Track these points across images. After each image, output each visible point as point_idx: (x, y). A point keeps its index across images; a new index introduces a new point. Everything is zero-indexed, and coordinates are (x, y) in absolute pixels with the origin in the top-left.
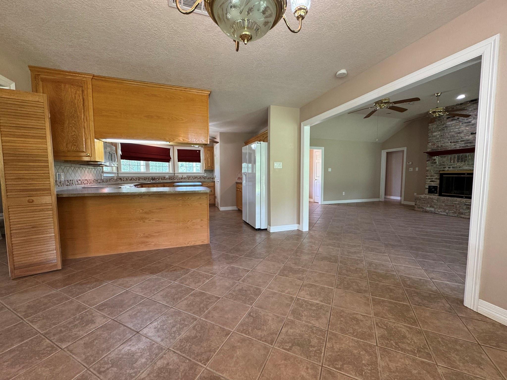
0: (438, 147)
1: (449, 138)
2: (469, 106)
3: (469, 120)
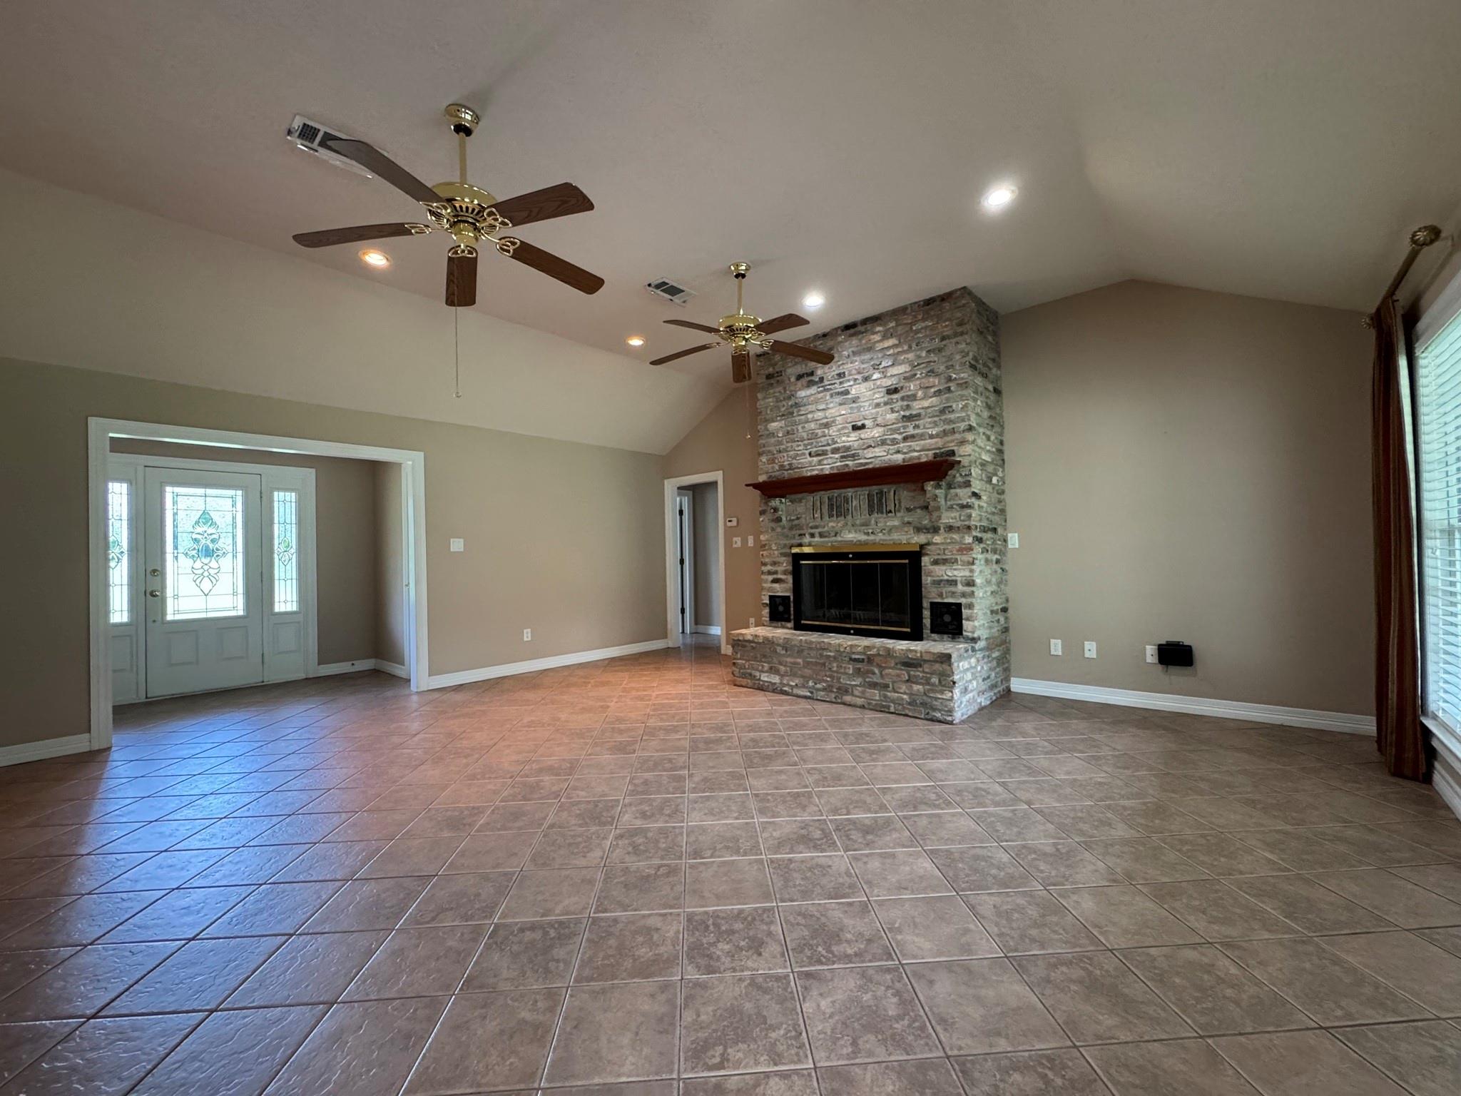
0: (782, 467)
1: (806, 442)
2: (841, 342)
3: (845, 385)
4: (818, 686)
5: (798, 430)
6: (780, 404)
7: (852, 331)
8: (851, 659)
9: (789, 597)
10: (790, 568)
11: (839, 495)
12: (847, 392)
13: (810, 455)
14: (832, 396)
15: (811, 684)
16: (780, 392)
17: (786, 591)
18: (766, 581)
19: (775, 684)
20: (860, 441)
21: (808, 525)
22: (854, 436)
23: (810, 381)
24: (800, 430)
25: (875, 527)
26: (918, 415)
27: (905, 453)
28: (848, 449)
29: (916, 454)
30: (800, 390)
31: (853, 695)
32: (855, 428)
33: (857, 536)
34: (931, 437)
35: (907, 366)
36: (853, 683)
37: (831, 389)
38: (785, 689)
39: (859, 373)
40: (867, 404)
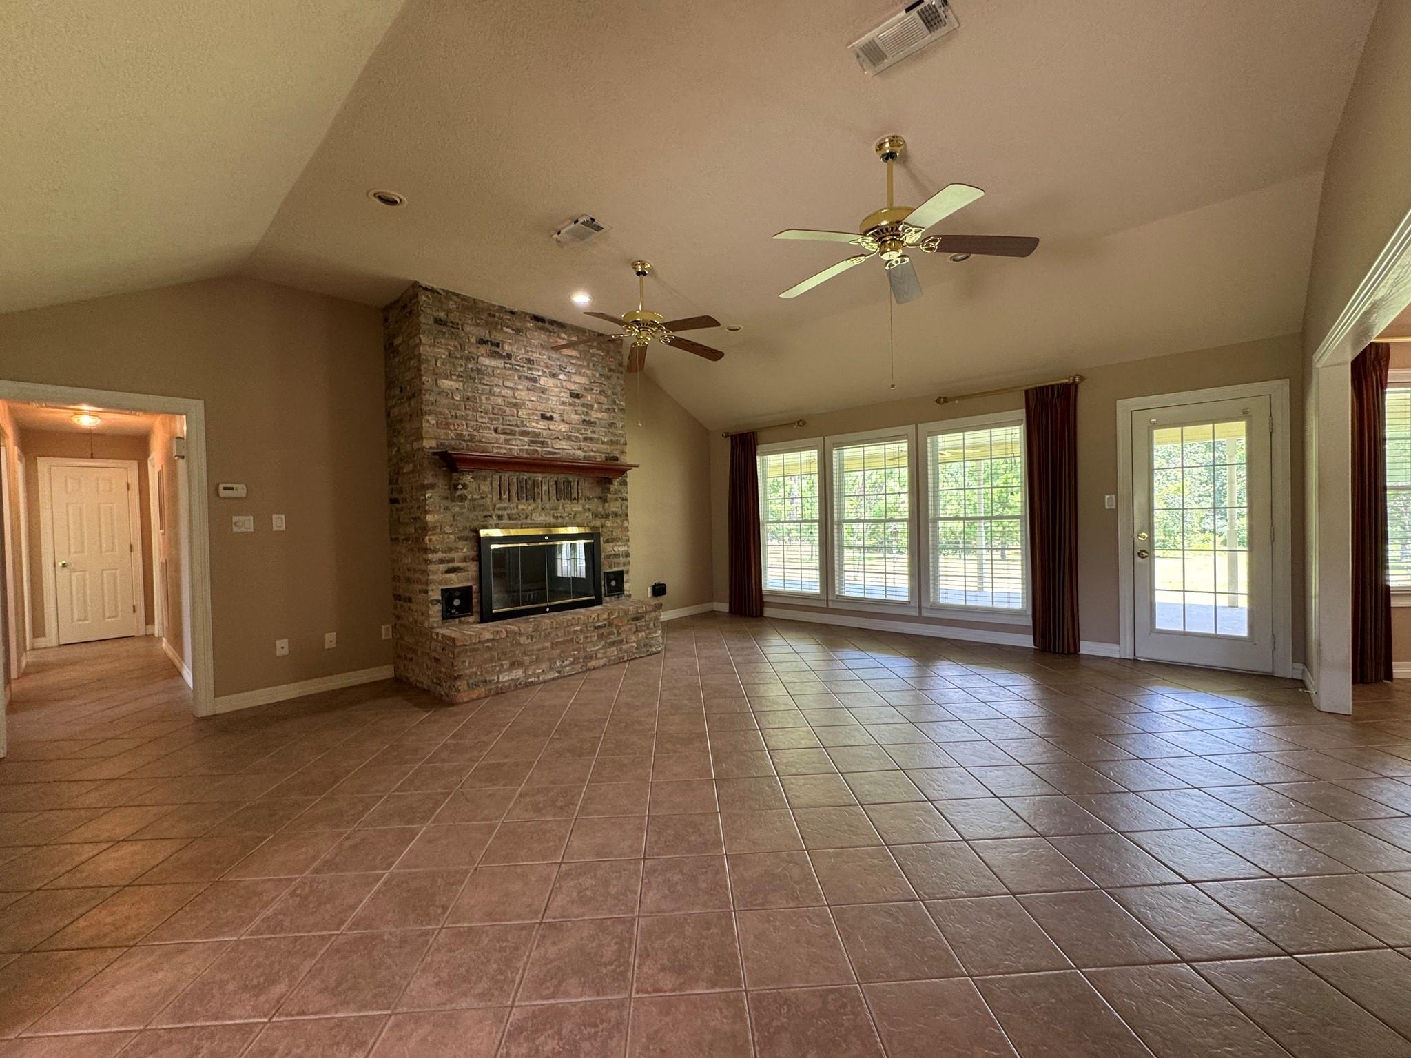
0: (460, 436)
2: (529, 329)
3: (534, 373)
5: (481, 400)
6: (457, 362)
7: (540, 324)
9: (471, 587)
10: (471, 553)
11: (529, 478)
12: (535, 381)
13: (496, 430)
16: (455, 347)
17: (468, 580)
18: (435, 573)
19: (518, 679)
20: (548, 431)
21: (495, 505)
22: (542, 425)
23: (495, 352)
24: (484, 401)
25: (562, 511)
26: (595, 423)
27: (586, 452)
28: (538, 435)
29: (592, 454)
30: (482, 355)
31: (597, 658)
32: (544, 417)
34: (603, 443)
35: (587, 379)
36: (597, 648)
37: (519, 370)
38: (530, 680)
39: (547, 367)
40: (555, 399)
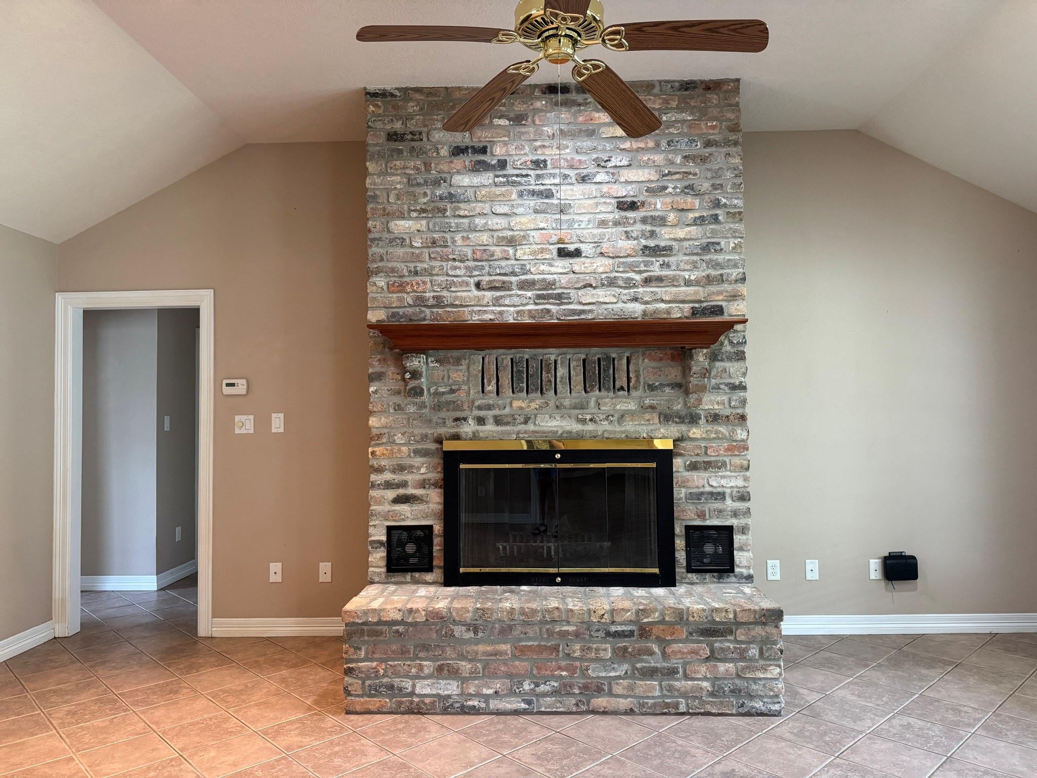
0: (420, 301)
1: (471, 264)
2: (541, 110)
3: (547, 182)
4: (543, 688)
5: (454, 242)
6: (419, 190)
7: (560, 97)
8: (608, 634)
9: (430, 527)
10: (436, 475)
11: (534, 357)
12: (549, 195)
13: (478, 285)
14: (521, 195)
15: (527, 686)
16: (417, 169)
17: (426, 517)
18: (379, 502)
19: (449, 696)
20: (572, 276)
21: (473, 402)
22: (562, 265)
23: (480, 162)
24: (459, 242)
25: (595, 410)
26: (669, 249)
27: (647, 303)
28: (550, 285)
29: (663, 306)
30: (458, 172)
31: (611, 694)
32: (563, 253)
33: (564, 423)
34: (688, 283)
35: (653, 172)
36: (612, 674)
37: (520, 184)
38: (470, 703)
39: (572, 167)
40: (585, 218)
